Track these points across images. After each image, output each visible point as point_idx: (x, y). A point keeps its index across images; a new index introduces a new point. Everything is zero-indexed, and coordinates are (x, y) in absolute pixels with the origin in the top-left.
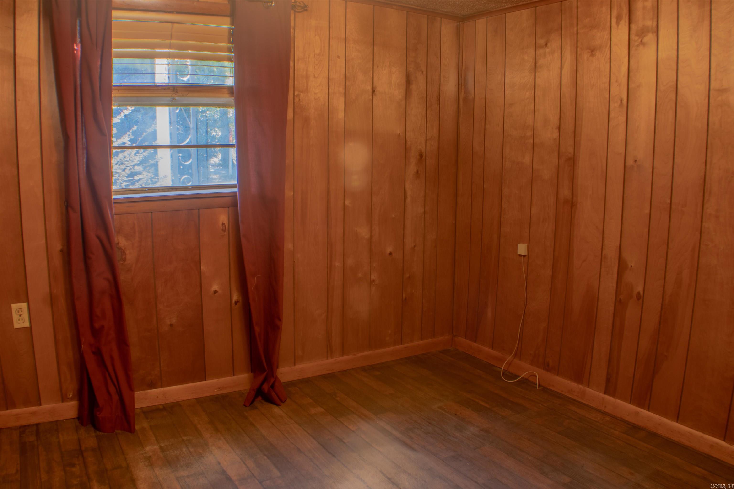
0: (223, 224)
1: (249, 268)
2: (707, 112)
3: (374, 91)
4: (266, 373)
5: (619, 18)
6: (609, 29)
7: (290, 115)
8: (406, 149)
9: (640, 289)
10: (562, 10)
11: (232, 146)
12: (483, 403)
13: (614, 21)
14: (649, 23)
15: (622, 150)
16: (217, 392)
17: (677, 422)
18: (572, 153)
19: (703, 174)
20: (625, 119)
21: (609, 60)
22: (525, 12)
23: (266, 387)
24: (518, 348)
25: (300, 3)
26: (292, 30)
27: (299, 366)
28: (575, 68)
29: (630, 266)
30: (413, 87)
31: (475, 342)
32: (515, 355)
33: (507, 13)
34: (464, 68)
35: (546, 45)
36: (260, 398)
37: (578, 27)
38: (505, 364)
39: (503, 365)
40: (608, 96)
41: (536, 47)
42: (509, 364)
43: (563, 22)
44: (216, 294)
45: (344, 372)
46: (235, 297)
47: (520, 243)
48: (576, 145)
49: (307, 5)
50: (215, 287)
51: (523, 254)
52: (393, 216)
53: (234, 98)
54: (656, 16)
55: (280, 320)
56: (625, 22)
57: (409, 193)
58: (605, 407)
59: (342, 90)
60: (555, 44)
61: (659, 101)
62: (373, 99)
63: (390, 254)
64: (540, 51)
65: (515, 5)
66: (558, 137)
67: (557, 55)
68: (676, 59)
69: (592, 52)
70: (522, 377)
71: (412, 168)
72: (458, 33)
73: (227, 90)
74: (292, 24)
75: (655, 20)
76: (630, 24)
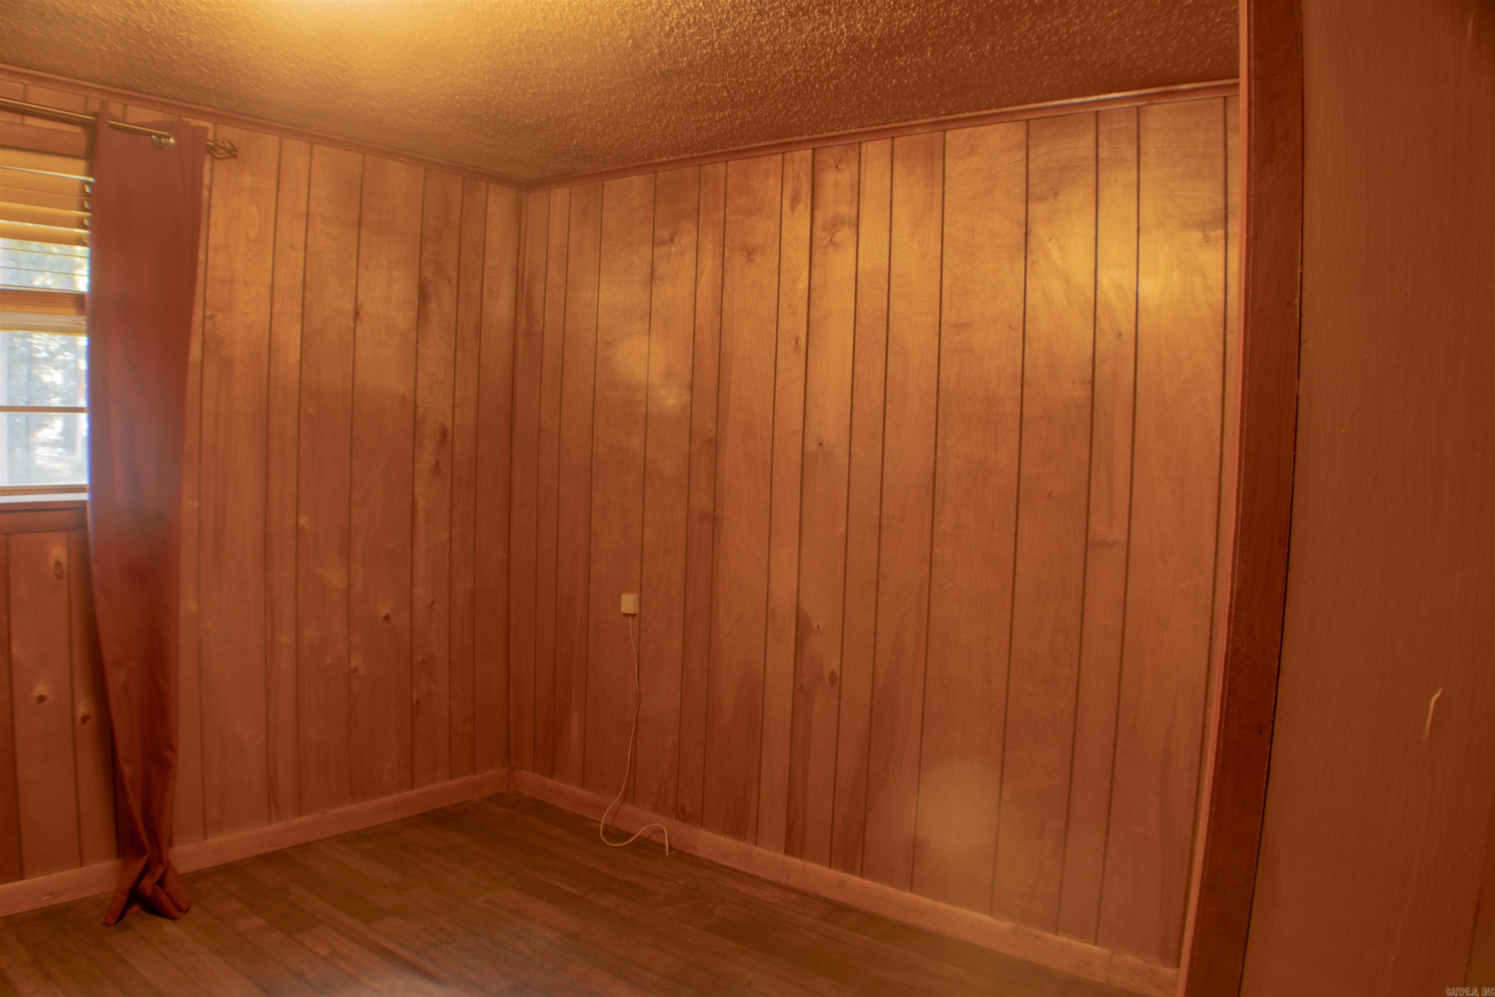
0: (58, 564)
1: (110, 650)
2: (937, 361)
3: (357, 314)
4: (146, 857)
5: (795, 199)
6: (778, 217)
7: (195, 352)
8: (416, 422)
9: (834, 665)
10: (700, 181)
11: (80, 410)
12: (567, 888)
13: (787, 202)
14: (846, 210)
15: (798, 426)
16: (47, 901)
17: (911, 891)
18: (714, 431)
19: (932, 465)
20: (803, 371)
21: (777, 271)
22: (637, 180)
23: (147, 884)
24: (628, 783)
25: (223, 143)
26: (205, 193)
27: (214, 841)
28: (720, 282)
29: (816, 627)
30: (432, 306)
31: (552, 776)
32: (625, 798)
33: (606, 180)
34: (526, 274)
35: (672, 240)
36: (136, 908)
37: (727, 211)
38: (608, 813)
39: (603, 816)
40: (774, 332)
41: (655, 243)
42: (615, 813)
43: (702, 202)
44: (41, 704)
45: (304, 847)
46: (83, 707)
47: (625, 592)
48: (719, 416)
49: (236, 146)
50: (41, 689)
51: (631, 612)
52: (391, 547)
53: (84, 317)
54: (856, 198)
55: (172, 749)
56: (806, 205)
57: (421, 504)
58: (788, 877)
59: (297, 309)
60: (687, 238)
61: (859, 343)
62: (355, 327)
63: (387, 618)
64: (661, 251)
65: (620, 167)
66: (690, 403)
67: (689, 258)
68: (887, 271)
69: (749, 255)
70: (639, 836)
71: (427, 458)
72: (519, 213)
73: (71, 301)
74: (206, 180)
75: (855, 204)
76: (813, 209)
